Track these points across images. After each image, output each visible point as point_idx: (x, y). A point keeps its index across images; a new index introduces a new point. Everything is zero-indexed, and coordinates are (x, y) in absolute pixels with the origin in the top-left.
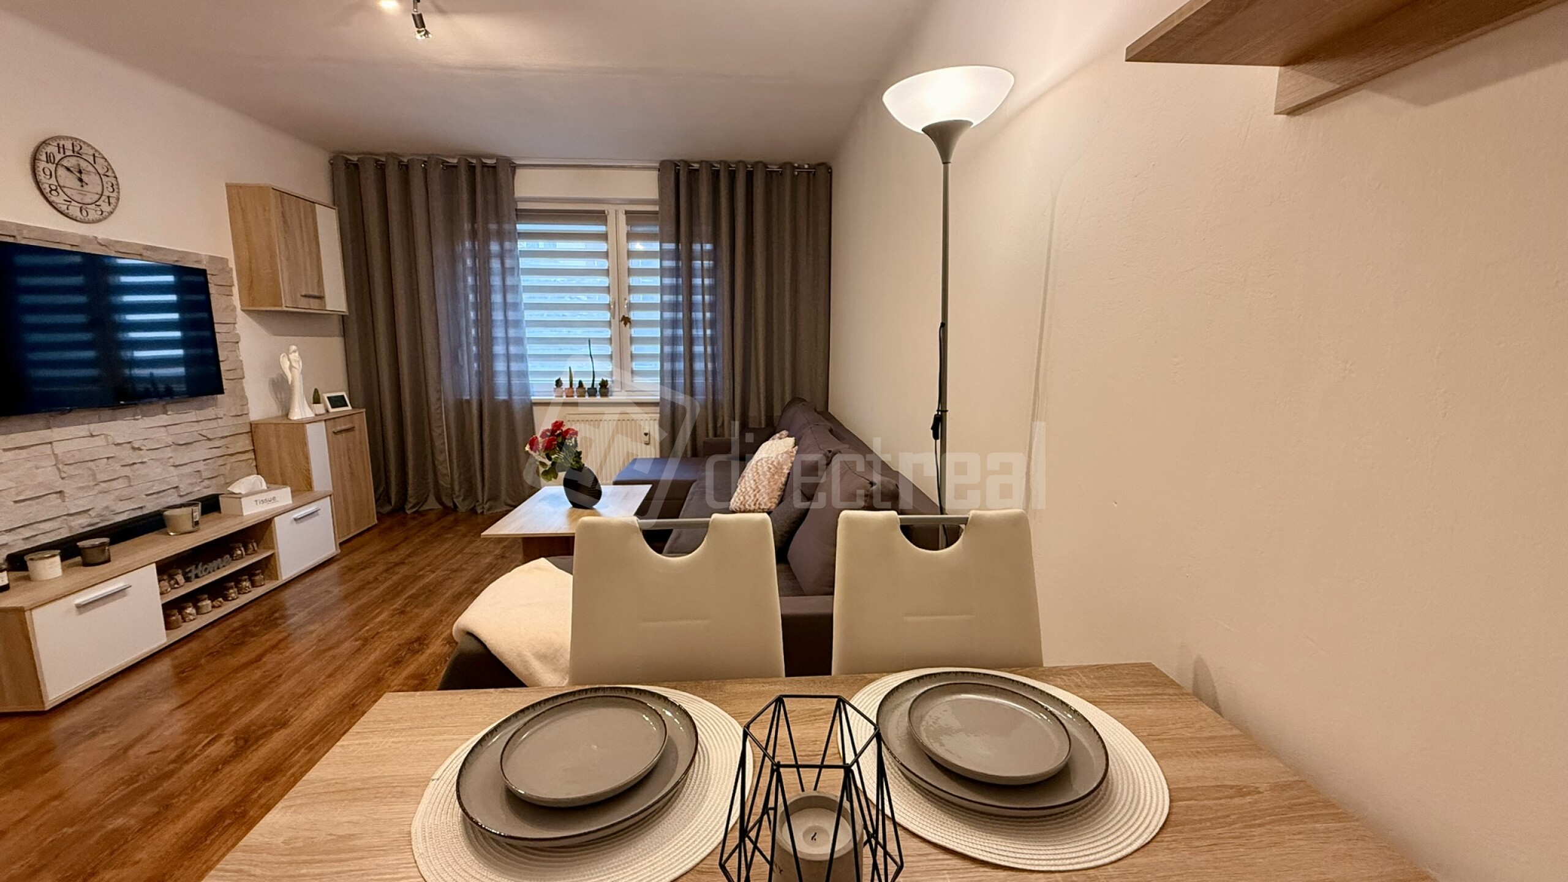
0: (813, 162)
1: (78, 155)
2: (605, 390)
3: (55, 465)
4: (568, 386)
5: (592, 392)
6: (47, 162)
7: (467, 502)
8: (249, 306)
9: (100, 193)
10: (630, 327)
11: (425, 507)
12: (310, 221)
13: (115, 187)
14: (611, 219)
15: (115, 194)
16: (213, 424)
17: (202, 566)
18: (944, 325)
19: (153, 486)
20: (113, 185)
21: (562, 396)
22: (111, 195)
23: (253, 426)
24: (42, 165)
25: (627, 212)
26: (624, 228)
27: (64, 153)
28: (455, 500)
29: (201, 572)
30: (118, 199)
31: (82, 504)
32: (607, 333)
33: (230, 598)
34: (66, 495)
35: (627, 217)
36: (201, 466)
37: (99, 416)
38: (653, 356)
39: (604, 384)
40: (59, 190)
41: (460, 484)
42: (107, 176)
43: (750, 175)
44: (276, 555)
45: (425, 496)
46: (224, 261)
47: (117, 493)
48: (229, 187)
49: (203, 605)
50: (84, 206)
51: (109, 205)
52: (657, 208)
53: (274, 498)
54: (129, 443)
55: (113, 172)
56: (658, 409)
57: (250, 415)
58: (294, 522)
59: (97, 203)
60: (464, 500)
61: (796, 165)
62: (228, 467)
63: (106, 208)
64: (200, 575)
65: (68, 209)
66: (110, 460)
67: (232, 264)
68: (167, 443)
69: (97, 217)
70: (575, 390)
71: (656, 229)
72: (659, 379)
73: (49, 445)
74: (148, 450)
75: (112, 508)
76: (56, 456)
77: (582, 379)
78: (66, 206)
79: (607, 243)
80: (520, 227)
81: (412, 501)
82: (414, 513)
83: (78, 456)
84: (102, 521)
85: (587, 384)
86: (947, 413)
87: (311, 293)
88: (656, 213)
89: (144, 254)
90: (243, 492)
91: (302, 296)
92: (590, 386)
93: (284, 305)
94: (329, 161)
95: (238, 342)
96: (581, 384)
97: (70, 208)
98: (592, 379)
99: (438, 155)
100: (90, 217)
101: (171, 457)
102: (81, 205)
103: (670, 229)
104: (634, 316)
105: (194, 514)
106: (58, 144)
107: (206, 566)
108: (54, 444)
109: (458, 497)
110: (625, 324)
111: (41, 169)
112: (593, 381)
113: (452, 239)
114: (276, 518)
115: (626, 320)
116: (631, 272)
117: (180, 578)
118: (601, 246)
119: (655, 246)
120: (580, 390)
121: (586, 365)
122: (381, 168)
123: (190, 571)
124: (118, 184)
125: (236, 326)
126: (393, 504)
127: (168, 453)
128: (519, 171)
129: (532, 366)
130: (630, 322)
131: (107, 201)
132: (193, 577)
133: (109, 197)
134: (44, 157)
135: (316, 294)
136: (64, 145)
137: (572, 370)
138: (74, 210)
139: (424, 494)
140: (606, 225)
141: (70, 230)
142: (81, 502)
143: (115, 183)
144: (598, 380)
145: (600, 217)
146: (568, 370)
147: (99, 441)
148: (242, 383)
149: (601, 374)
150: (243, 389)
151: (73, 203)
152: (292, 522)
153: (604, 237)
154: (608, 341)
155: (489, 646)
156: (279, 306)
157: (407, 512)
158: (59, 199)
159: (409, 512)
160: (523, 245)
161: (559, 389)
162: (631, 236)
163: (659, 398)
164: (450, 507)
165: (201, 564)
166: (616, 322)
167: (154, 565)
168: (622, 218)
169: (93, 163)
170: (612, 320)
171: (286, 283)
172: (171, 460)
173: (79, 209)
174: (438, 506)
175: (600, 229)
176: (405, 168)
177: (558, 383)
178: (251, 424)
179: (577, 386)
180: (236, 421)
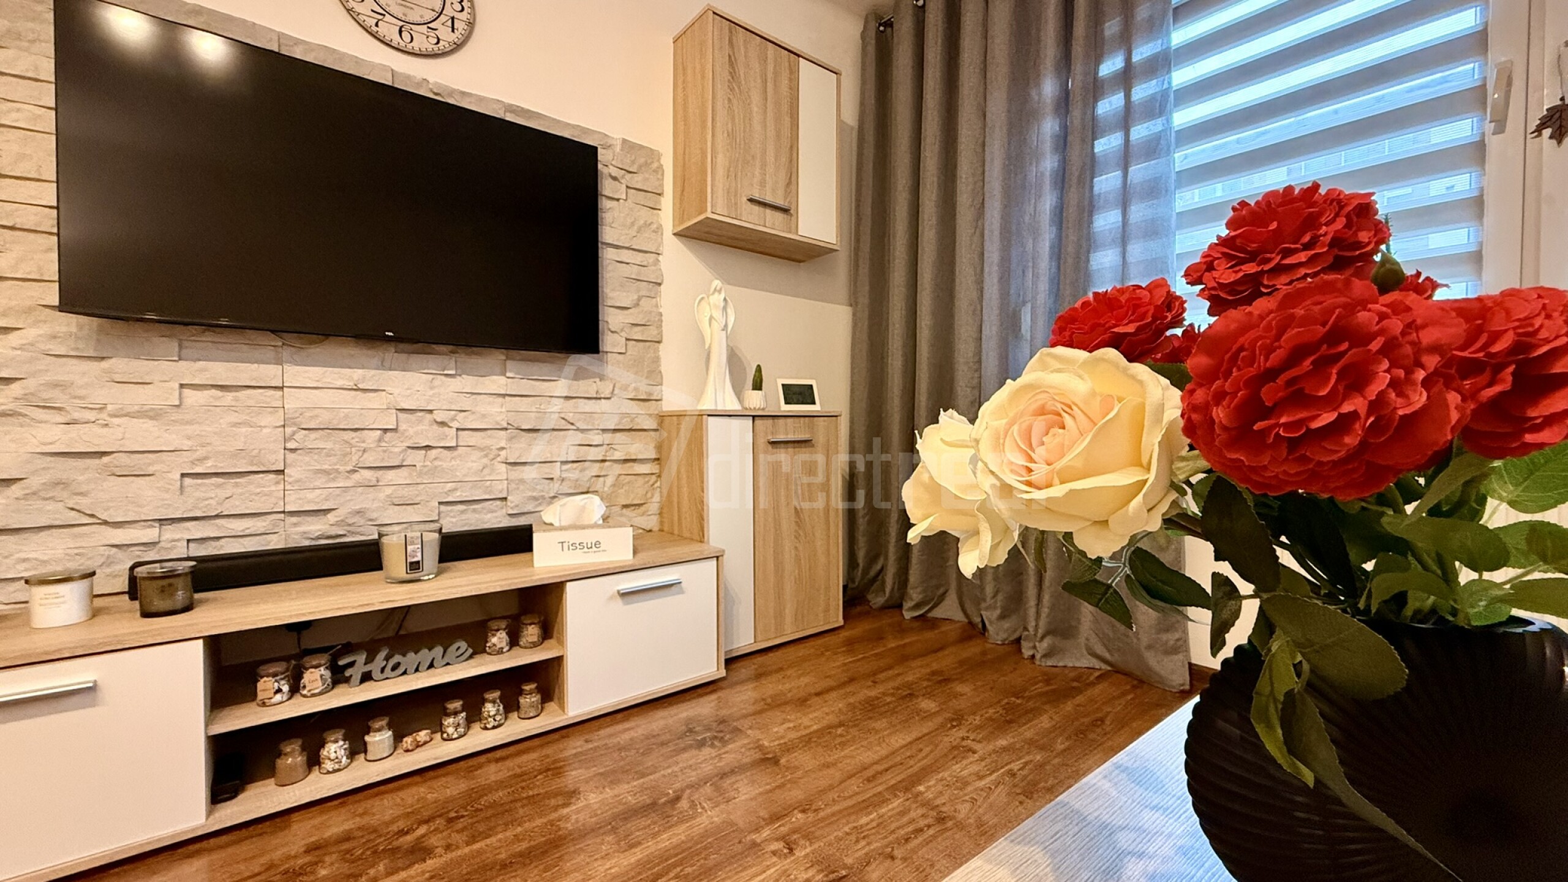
8: (683, 224)
9: (438, 8)
11: (938, 613)
12: (785, 83)
13: (465, 4)
15: (464, 16)
16: (589, 406)
17: (387, 659)
19: (455, 489)
20: (462, 0)
22: (457, 15)
23: (664, 420)
29: (383, 670)
30: (470, 23)
31: (311, 500)
36: (556, 471)
44: (565, 658)
45: (941, 591)
46: (652, 155)
47: (389, 491)
49: (373, 742)
50: (408, 26)
51: (453, 31)
53: (597, 544)
54: (431, 411)
57: (663, 402)
58: (619, 599)
59: (431, 26)
62: (610, 481)
63: (445, 34)
64: (376, 674)
65: (377, 25)
66: (389, 434)
67: (668, 163)
68: (498, 423)
69: (430, 47)
73: (280, 393)
75: (374, 515)
78: (376, 21)
81: (915, 594)
82: (916, 618)
83: (324, 419)
84: (353, 533)
87: (769, 199)
90: (557, 524)
93: (709, 209)
95: (660, 284)
97: (380, 22)
100: (416, 45)
101: (503, 448)
102: (402, 23)
105: (409, 548)
109: (990, 608)
114: (568, 584)
122: (922, 6)
124: (472, 1)
125: (660, 258)
127: (500, 439)
131: (449, 23)
132: (357, 677)
133: (453, 18)
135: (780, 202)
138: (390, 30)
139: (938, 587)
141: (377, 60)
142: (311, 495)
147: (374, 401)
148: (657, 350)
150: (657, 360)
151: (388, 18)
152: (611, 598)
156: (702, 212)
157: (904, 612)
158: (358, 6)
159: (908, 615)
164: (975, 626)
167: (201, 642)
171: (721, 172)
172: (503, 453)
173: (396, 29)
174: (959, 616)
178: (661, 417)
180: (634, 408)
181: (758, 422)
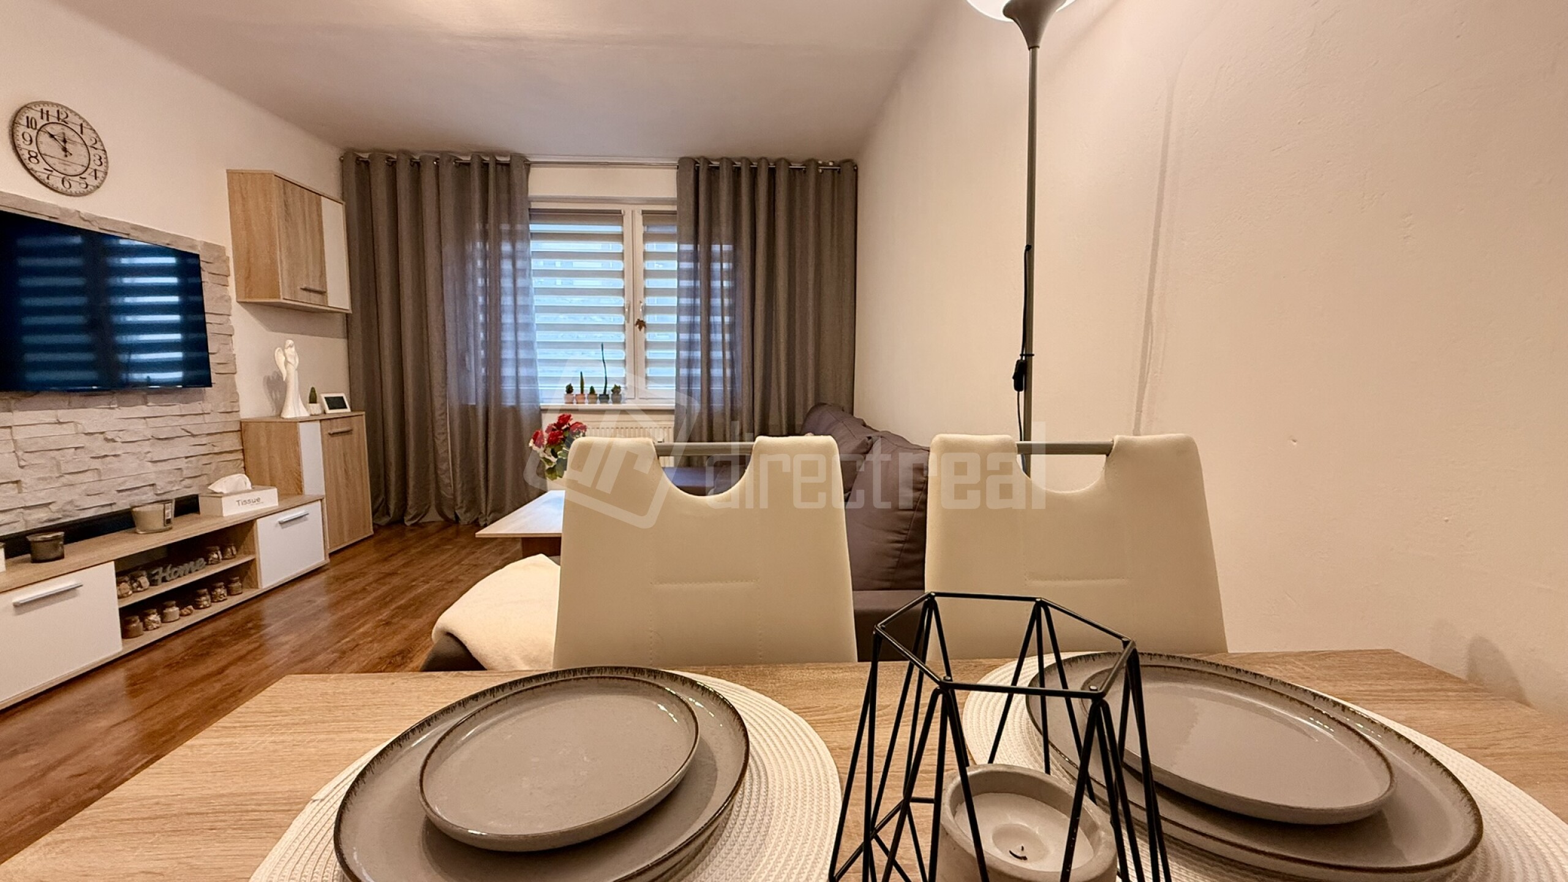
0: (838, 160)
1: (65, 123)
2: (619, 397)
3: (14, 452)
4: (579, 393)
5: (604, 397)
6: (28, 127)
7: (468, 514)
8: (246, 297)
9: (86, 165)
10: (645, 332)
11: (426, 519)
12: (315, 216)
13: (103, 161)
14: (627, 220)
15: (102, 168)
16: (199, 419)
17: (171, 569)
18: (1029, 248)
19: (125, 482)
20: (101, 158)
21: (572, 403)
22: (97, 168)
23: (243, 425)
24: (21, 129)
25: (644, 212)
26: (640, 229)
27: (48, 120)
28: (457, 511)
29: (170, 575)
30: (106, 173)
31: (42, 497)
32: (621, 337)
33: (202, 606)
34: (24, 485)
35: (643, 217)
36: (182, 464)
37: (70, 403)
38: (669, 362)
39: (616, 390)
40: (39, 157)
41: (463, 494)
42: (96, 149)
43: (772, 172)
44: (257, 560)
45: (426, 507)
46: (221, 249)
47: (84, 487)
48: (230, 173)
49: (170, 612)
50: (68, 178)
51: (96, 178)
52: (674, 208)
53: (258, 500)
54: (102, 433)
55: (102, 145)
56: (673, 417)
57: (240, 413)
58: (279, 527)
59: (83, 176)
60: (466, 512)
61: (820, 162)
62: (213, 466)
63: (91, 181)
64: (168, 578)
65: (48, 178)
66: (79, 450)
67: (230, 253)
68: (145, 436)
69: (82, 190)
70: (586, 396)
71: (674, 230)
72: (674, 385)
73: (8, 430)
74: (123, 442)
75: (78, 503)
76: (15, 441)
77: (594, 386)
78: (47, 176)
79: (623, 244)
80: (534, 228)
81: (412, 512)
82: (413, 525)
83: (42, 444)
84: (65, 516)
85: (599, 391)
86: (1033, 357)
87: (312, 287)
88: (674, 213)
89: (132, 234)
90: (225, 492)
91: (302, 289)
92: (602, 393)
93: (282, 297)
94: (340, 159)
95: (231, 335)
96: (592, 390)
97: (50, 177)
98: (604, 385)
99: (453, 152)
100: (73, 190)
101: (149, 452)
102: (63, 176)
103: (689, 229)
104: (649, 319)
105: (166, 512)
106: (42, 110)
107: (176, 569)
108: (13, 428)
109: (461, 507)
110: (640, 328)
111: (20, 134)
112: (606, 387)
113: (463, 237)
114: (258, 520)
115: (641, 324)
116: (647, 274)
117: (144, 580)
118: (615, 247)
119: (673, 247)
120: (593, 396)
121: (599, 372)
122: (392, 165)
123: (157, 573)
124: (106, 158)
125: (230, 318)
126: (392, 516)
127: (146, 447)
128: (534, 171)
129: (542, 371)
130: (645, 326)
131: (93, 174)
132: (160, 581)
133: (95, 170)
134: (24, 122)
135: (318, 288)
136: (48, 112)
137: (584, 376)
138: (55, 181)
139: (426, 505)
140: (622, 226)
141: (50, 201)
142: (42, 494)
143: (103, 156)
144: (610, 386)
145: (615, 216)
146: (580, 376)
147: (69, 429)
148: (233, 379)
149: (614, 379)
150: (234, 386)
151: (55, 173)
152: (276, 526)
153: (620, 237)
154: (622, 347)
155: (469, 647)
156: (275, 298)
157: (406, 523)
158: (39, 168)
159: (408, 524)
160: (535, 246)
161: (569, 395)
162: (647, 237)
163: (674, 405)
164: (451, 520)
165: (169, 567)
166: (630, 326)
167: (113, 563)
168: (639, 218)
169: (79, 133)
170: (627, 324)
171: (285, 273)
172: (149, 455)
173: (61, 180)
174: (439, 518)
175: (616, 229)
176: (416, 166)
177: (570, 390)
178: (241, 423)
179: (589, 392)
180: (224, 417)
181: (323, 422)
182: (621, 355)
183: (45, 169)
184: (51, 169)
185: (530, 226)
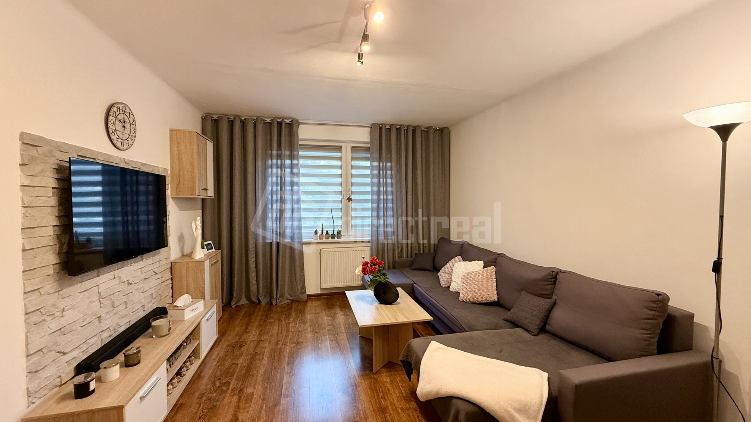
0: (441, 127)
1: (124, 112)
2: (340, 235)
3: (98, 299)
4: (321, 234)
5: (333, 236)
6: (113, 116)
9: (129, 134)
10: (352, 203)
12: (205, 150)
13: (135, 131)
14: (343, 149)
16: (158, 264)
18: (722, 217)
19: (134, 306)
20: (134, 129)
21: (317, 239)
22: (133, 135)
24: (111, 118)
25: (352, 147)
26: (350, 155)
27: (119, 112)
28: (259, 298)
30: (135, 137)
32: (339, 206)
33: (182, 375)
34: (102, 318)
35: (352, 149)
36: (153, 291)
38: (368, 217)
39: (339, 232)
40: (115, 132)
41: (263, 288)
42: (133, 125)
43: (414, 131)
44: (201, 342)
45: (241, 297)
47: (121, 313)
48: (171, 130)
49: (174, 383)
50: (123, 141)
51: (132, 140)
52: (369, 145)
53: (197, 308)
54: (128, 280)
55: (135, 123)
56: (370, 244)
57: (171, 258)
58: (207, 321)
59: (127, 140)
60: (264, 298)
61: (434, 128)
63: (130, 142)
65: (117, 143)
66: (120, 292)
68: (141, 278)
69: (127, 147)
70: (324, 235)
71: (368, 155)
72: (370, 228)
73: (97, 288)
75: (119, 324)
76: (100, 293)
77: (328, 230)
78: (116, 141)
79: (341, 161)
80: (301, 153)
81: (235, 300)
83: (108, 292)
85: (330, 233)
86: (723, 260)
87: (204, 187)
88: (369, 147)
89: (141, 168)
90: (183, 306)
91: (202, 189)
92: (332, 233)
93: (197, 194)
94: (202, 118)
95: (169, 216)
98: (333, 230)
99: (261, 117)
100: (124, 147)
103: (376, 155)
104: (353, 197)
105: (170, 324)
106: (118, 107)
107: (175, 356)
108: (99, 285)
110: (349, 201)
111: (110, 120)
112: (334, 230)
113: (267, 158)
114: (201, 321)
115: (349, 199)
116: (352, 176)
118: (338, 163)
119: (368, 163)
120: (327, 235)
121: (330, 223)
122: (231, 123)
124: (136, 129)
125: (169, 206)
126: (224, 303)
128: (300, 126)
129: (303, 223)
130: (352, 200)
131: (131, 138)
134: (112, 114)
136: (120, 107)
137: (323, 225)
138: (119, 144)
140: (341, 153)
141: (116, 155)
142: (107, 322)
143: (135, 128)
144: (336, 230)
145: (338, 149)
146: (321, 225)
147: (117, 281)
148: (169, 239)
149: (337, 226)
151: (119, 140)
153: (340, 158)
154: (340, 210)
156: (194, 195)
158: (114, 137)
159: (233, 307)
160: (302, 162)
161: (316, 235)
162: (353, 159)
163: (370, 239)
166: (344, 201)
167: (166, 361)
168: (349, 150)
169: (128, 117)
170: (343, 200)
171: (197, 182)
172: (142, 289)
173: (121, 142)
175: (338, 154)
176: (244, 123)
177: (316, 232)
178: (171, 263)
179: (326, 233)
180: (166, 262)
181: (208, 258)
182: (339, 214)
183: (117, 138)
184: (118, 138)
185: (300, 152)
